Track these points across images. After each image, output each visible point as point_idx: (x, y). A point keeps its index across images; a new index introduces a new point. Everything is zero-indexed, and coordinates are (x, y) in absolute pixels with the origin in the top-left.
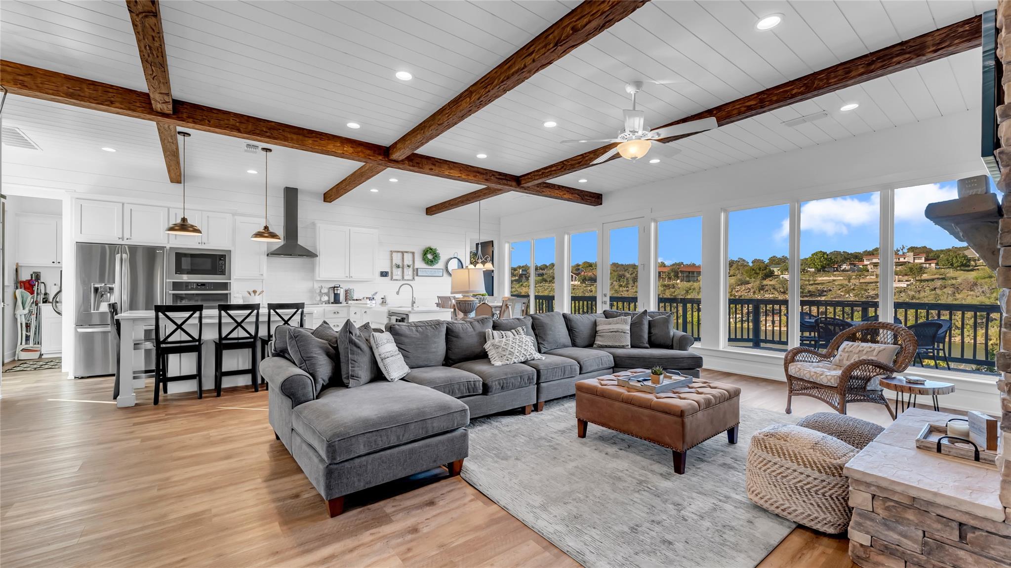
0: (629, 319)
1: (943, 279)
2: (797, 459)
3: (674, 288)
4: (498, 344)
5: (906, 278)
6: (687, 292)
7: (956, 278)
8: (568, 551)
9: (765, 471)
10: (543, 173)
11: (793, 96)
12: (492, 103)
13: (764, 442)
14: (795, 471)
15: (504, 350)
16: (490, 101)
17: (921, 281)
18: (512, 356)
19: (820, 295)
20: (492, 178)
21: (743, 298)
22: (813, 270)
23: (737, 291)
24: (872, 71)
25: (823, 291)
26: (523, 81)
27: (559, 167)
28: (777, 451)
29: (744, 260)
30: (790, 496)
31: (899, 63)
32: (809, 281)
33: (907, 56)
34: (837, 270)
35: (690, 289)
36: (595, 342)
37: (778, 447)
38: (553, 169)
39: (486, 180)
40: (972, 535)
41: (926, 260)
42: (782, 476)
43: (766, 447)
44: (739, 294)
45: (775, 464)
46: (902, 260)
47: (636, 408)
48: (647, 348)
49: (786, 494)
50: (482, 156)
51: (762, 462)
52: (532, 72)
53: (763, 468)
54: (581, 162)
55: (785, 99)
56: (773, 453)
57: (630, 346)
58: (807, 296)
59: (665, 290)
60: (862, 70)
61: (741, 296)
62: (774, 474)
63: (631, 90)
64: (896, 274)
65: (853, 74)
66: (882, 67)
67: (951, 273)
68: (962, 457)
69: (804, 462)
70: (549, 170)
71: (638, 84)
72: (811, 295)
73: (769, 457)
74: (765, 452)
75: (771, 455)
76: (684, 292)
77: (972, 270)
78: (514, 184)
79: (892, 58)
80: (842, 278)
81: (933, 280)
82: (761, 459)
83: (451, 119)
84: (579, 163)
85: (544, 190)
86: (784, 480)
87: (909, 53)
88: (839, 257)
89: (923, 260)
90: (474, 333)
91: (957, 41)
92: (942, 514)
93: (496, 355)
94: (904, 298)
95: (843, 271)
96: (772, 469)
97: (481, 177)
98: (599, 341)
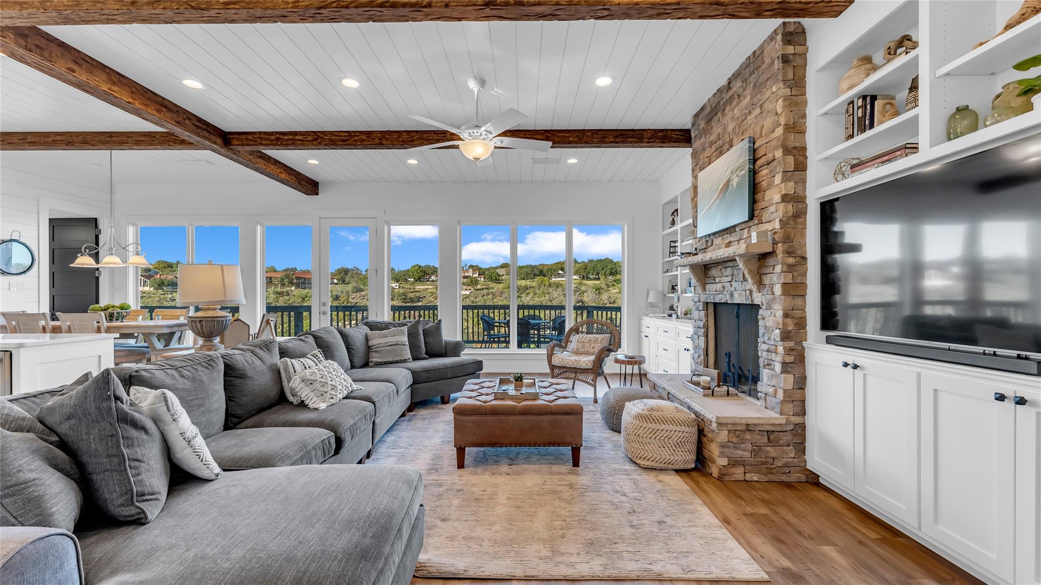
0: (405, 329)
1: (487, 288)
2: (675, 422)
3: (288, 296)
4: (312, 378)
5: (469, 287)
6: (303, 299)
7: (493, 288)
8: (638, 576)
9: (655, 438)
10: (278, 139)
11: (570, 143)
12: (333, 24)
13: (651, 416)
14: (675, 431)
15: (324, 384)
16: (333, 20)
17: (477, 290)
18: (336, 392)
19: (418, 301)
20: (187, 122)
21: (358, 305)
22: (412, 280)
23: (353, 299)
24: (617, 143)
25: (420, 298)
26: (407, 21)
27: (309, 138)
28: (662, 420)
29: (358, 269)
30: (674, 450)
31: (631, 143)
32: (410, 289)
33: (635, 140)
34: (428, 281)
35: (307, 297)
36: (371, 360)
37: (661, 417)
38: (297, 137)
39: (178, 122)
40: (772, 436)
41: (479, 275)
42: (669, 438)
43: (653, 420)
44: (355, 301)
45: (662, 430)
46: (466, 274)
47: (535, 417)
48: (426, 359)
49: (672, 451)
50: (192, 84)
51: (651, 432)
52: (430, 17)
53: (654, 437)
54: (347, 140)
55: (565, 142)
56: (659, 423)
57: (411, 360)
58: (409, 302)
59: (277, 298)
60: (612, 140)
61: (357, 303)
62: (662, 438)
63: (473, 85)
64: (464, 284)
65: (607, 140)
66: (622, 142)
67: (491, 284)
68: (722, 396)
69: (679, 422)
70: (291, 137)
71: (482, 82)
72: (412, 301)
73: (657, 426)
74: (654, 424)
75: (658, 424)
76: (301, 299)
77: (500, 283)
78: (219, 141)
79: (627, 138)
80: (432, 287)
81: (482, 289)
82: (650, 430)
83: (233, 11)
84: (344, 141)
85: (258, 160)
86: (670, 440)
87: (636, 138)
88: (429, 270)
89: (477, 275)
90: (264, 367)
91: (657, 141)
92: (761, 429)
93: (312, 394)
94: (468, 302)
95: (432, 281)
96: (661, 435)
97: (169, 115)
98: (375, 358)
